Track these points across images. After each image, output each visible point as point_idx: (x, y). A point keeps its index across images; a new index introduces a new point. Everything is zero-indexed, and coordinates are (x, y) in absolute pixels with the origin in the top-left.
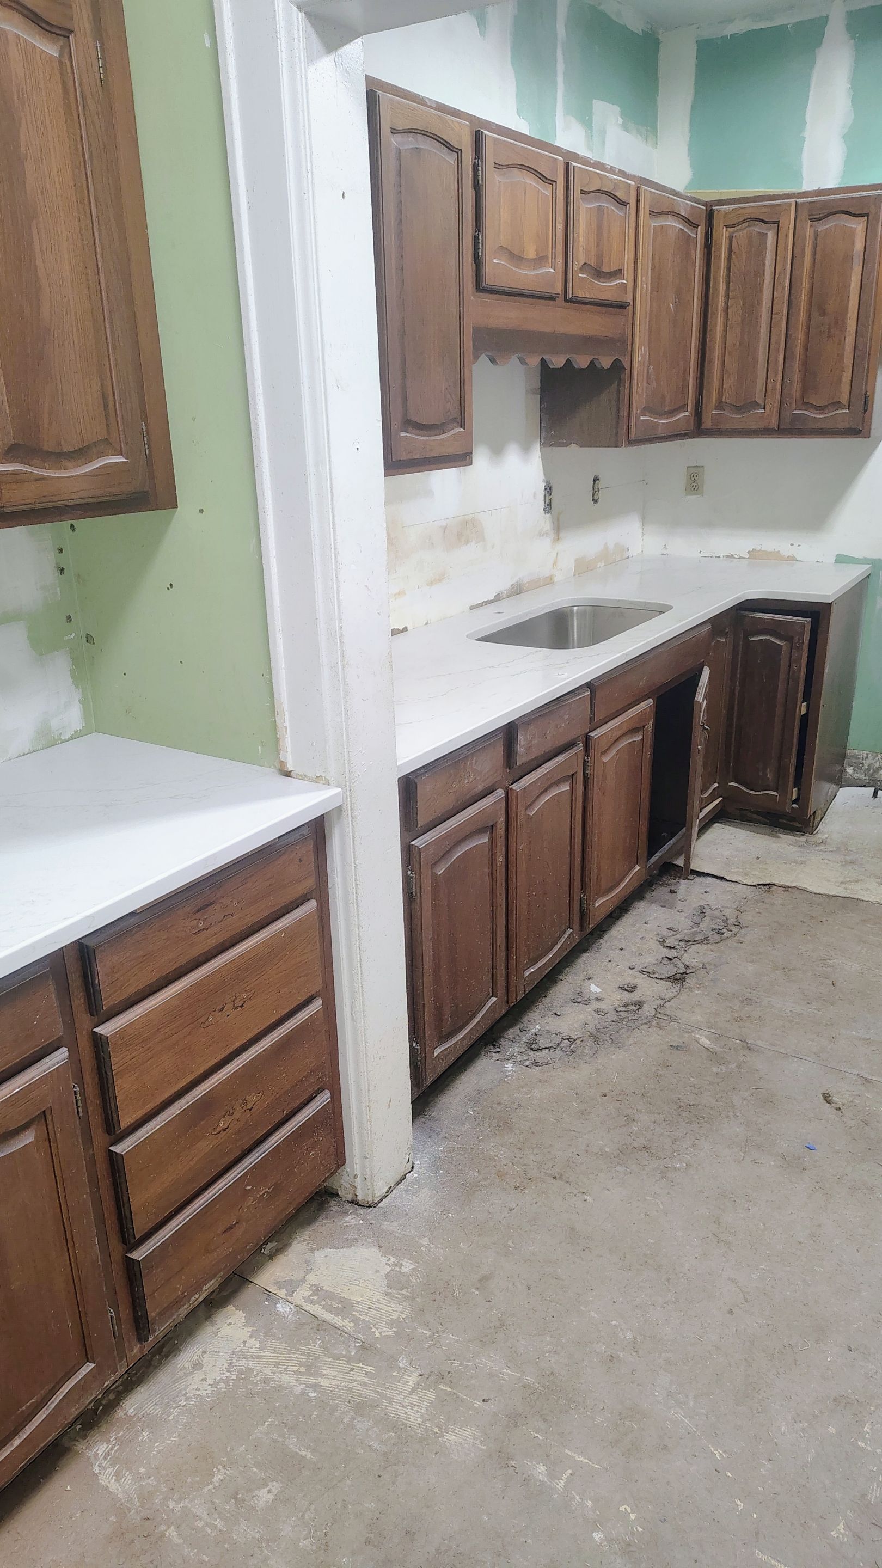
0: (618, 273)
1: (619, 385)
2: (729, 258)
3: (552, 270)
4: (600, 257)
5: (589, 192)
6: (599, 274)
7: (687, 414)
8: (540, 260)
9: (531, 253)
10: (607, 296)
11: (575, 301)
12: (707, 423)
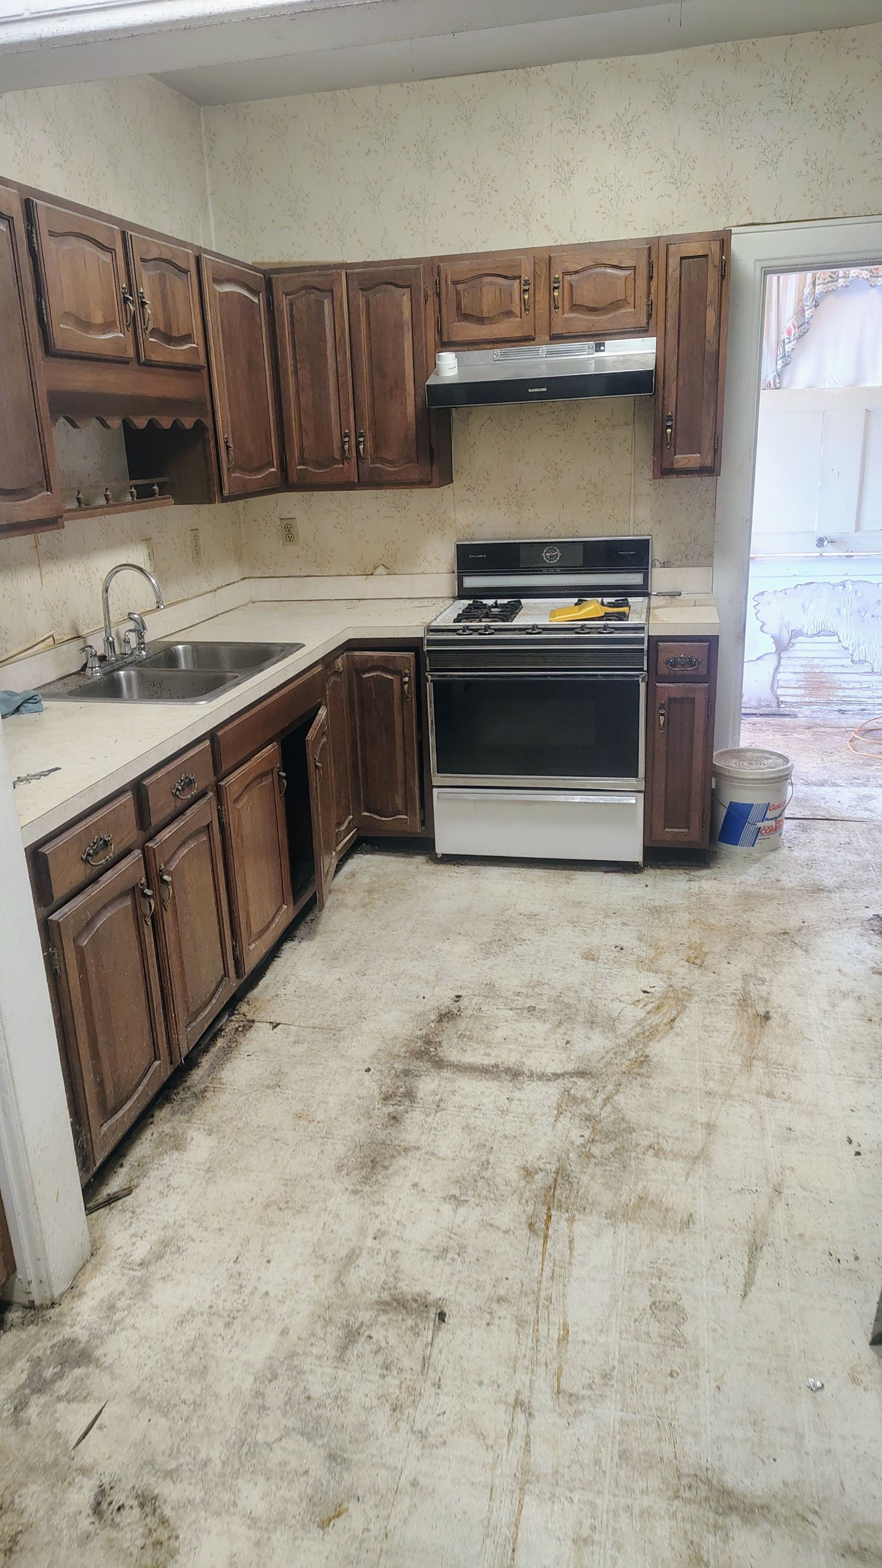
0: (187, 338)
1: (205, 446)
2: (292, 323)
3: (122, 335)
4: (168, 324)
5: (148, 261)
6: (169, 338)
7: (273, 470)
8: (107, 326)
9: (98, 319)
10: (181, 360)
11: (149, 364)
12: (293, 478)
